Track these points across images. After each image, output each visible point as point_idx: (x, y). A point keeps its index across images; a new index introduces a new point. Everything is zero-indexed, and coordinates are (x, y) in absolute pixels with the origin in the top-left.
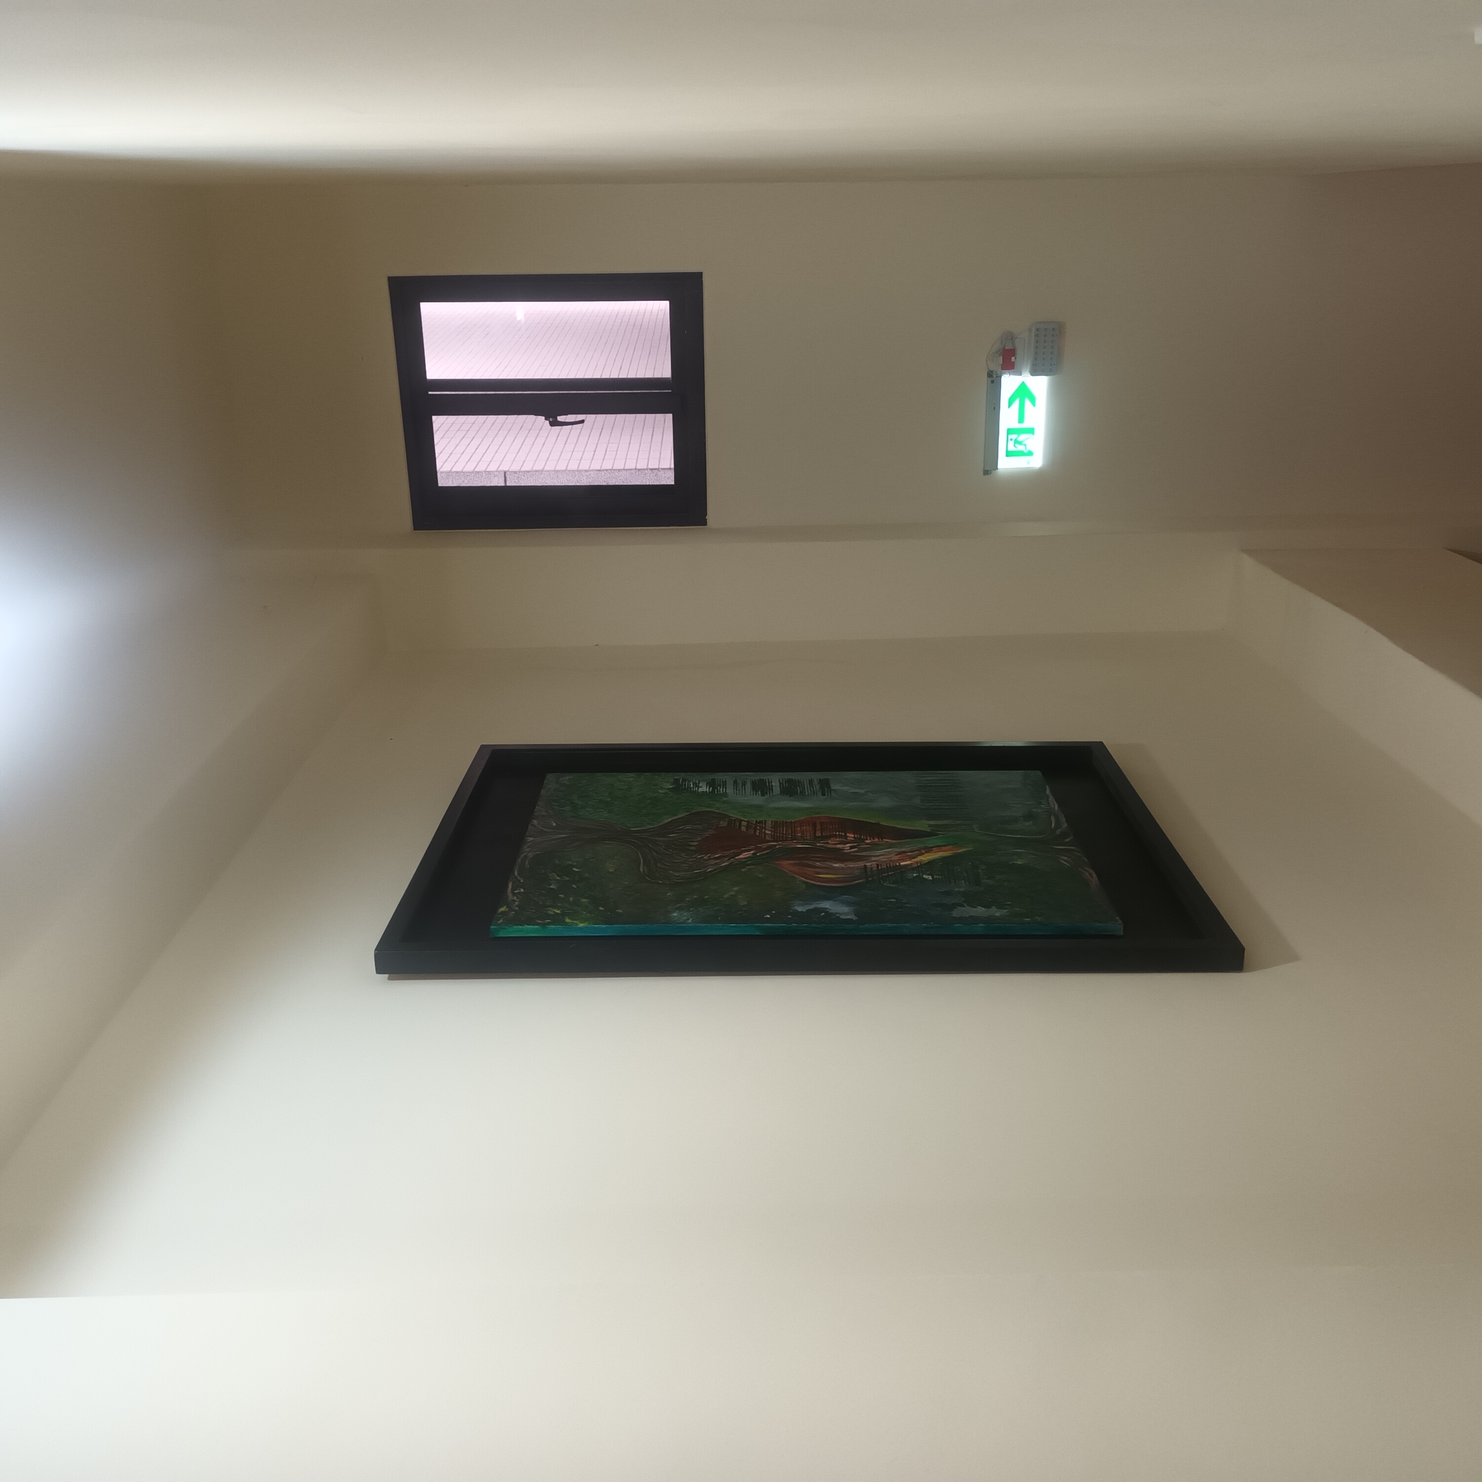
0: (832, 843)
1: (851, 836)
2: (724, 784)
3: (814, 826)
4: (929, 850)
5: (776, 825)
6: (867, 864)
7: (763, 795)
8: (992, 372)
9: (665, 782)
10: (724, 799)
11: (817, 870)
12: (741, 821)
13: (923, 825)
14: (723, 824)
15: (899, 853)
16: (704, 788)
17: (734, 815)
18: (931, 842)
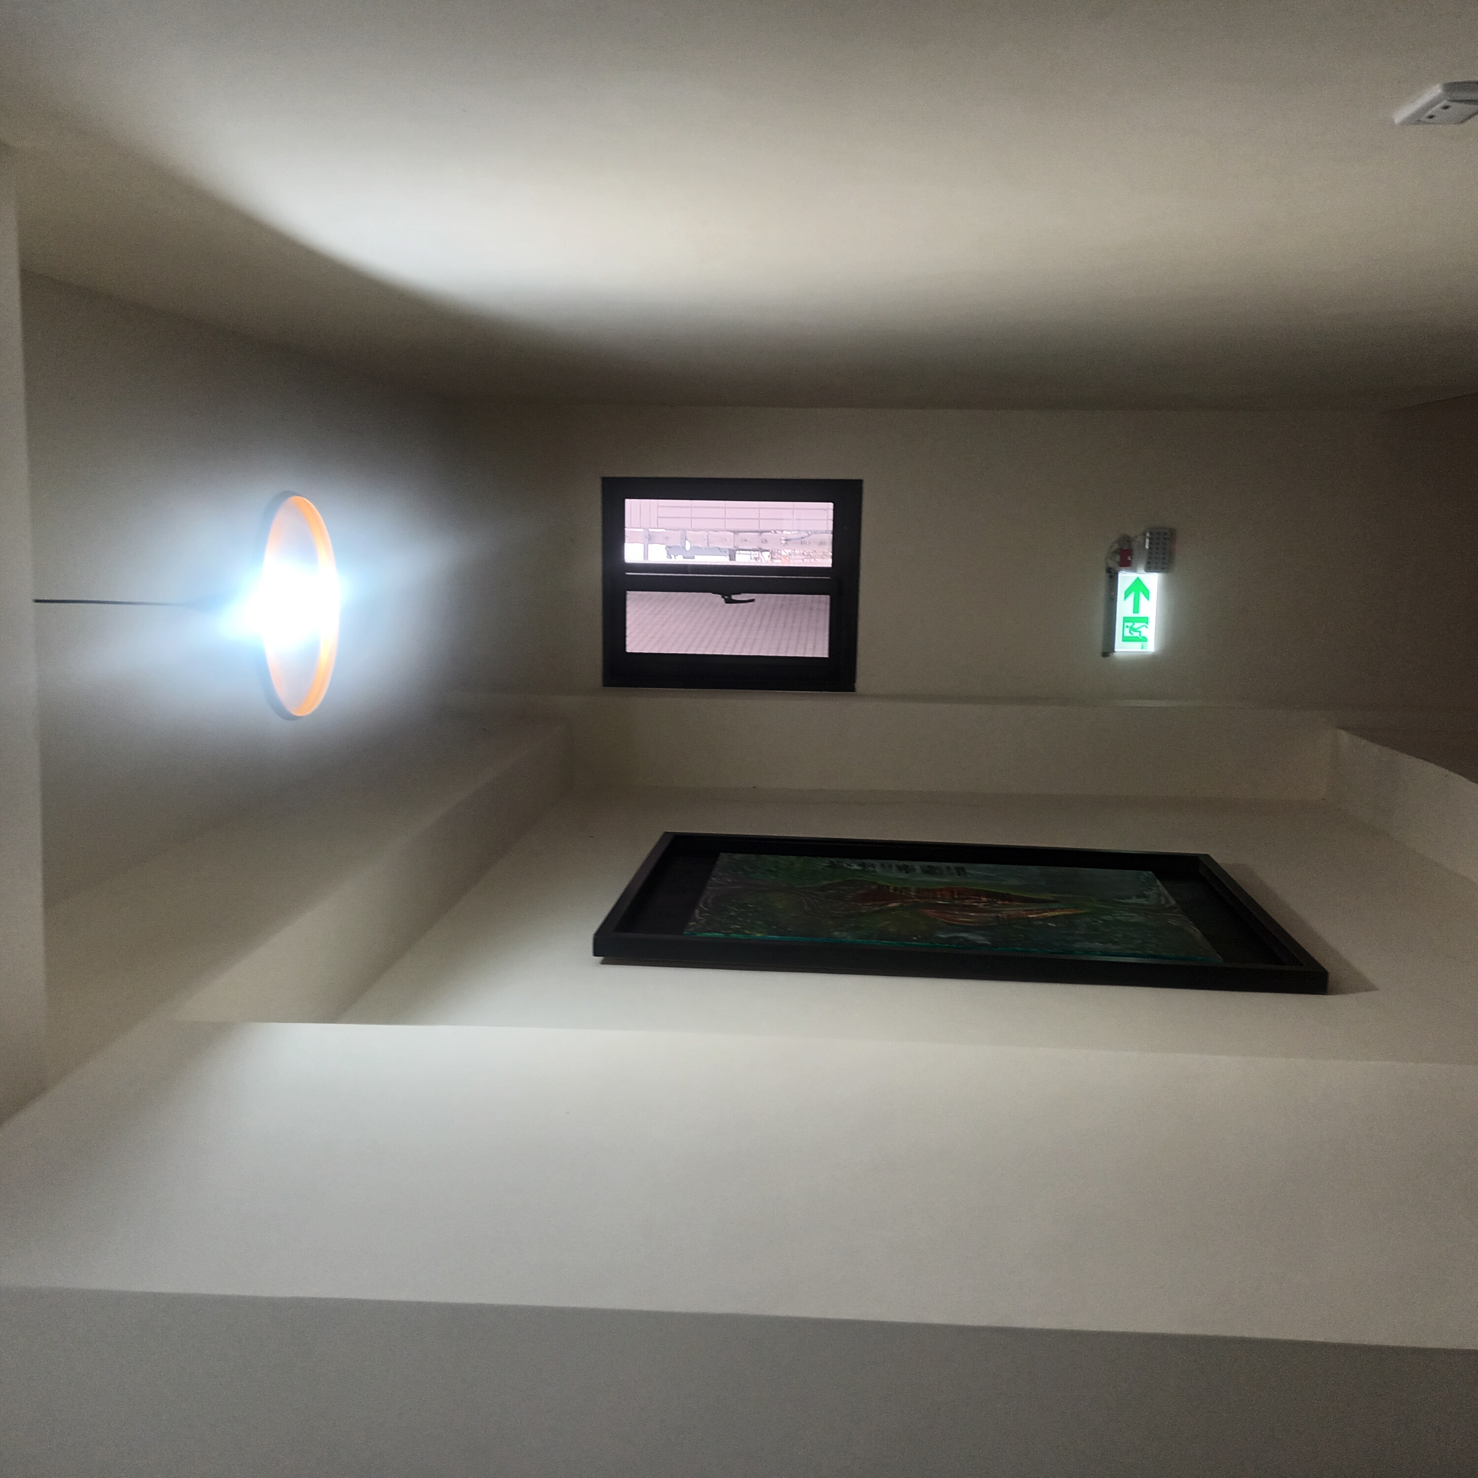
0: (967, 902)
1: (984, 899)
2: (873, 866)
3: (952, 892)
4: (1054, 910)
5: (919, 891)
6: (999, 915)
7: (907, 873)
8: (1110, 568)
9: (822, 863)
10: (874, 874)
11: (956, 916)
12: (888, 887)
13: (1049, 896)
14: (874, 887)
15: (1026, 911)
16: (855, 867)
17: (882, 883)
18: (1054, 906)
